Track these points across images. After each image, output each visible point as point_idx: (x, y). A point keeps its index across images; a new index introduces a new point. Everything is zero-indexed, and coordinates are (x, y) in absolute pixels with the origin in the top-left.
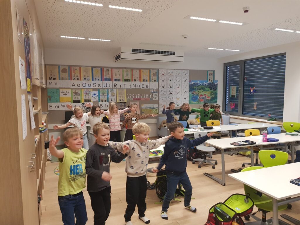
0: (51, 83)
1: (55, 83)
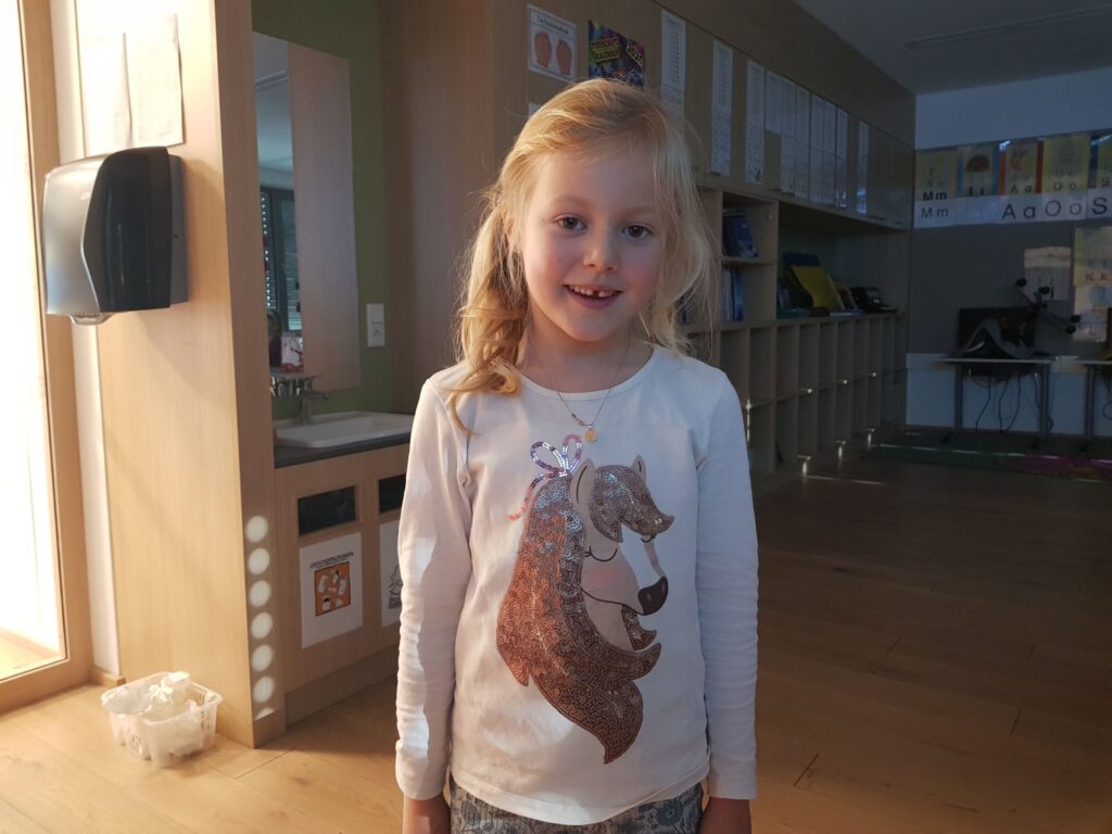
0: (927, 213)
1: (942, 212)
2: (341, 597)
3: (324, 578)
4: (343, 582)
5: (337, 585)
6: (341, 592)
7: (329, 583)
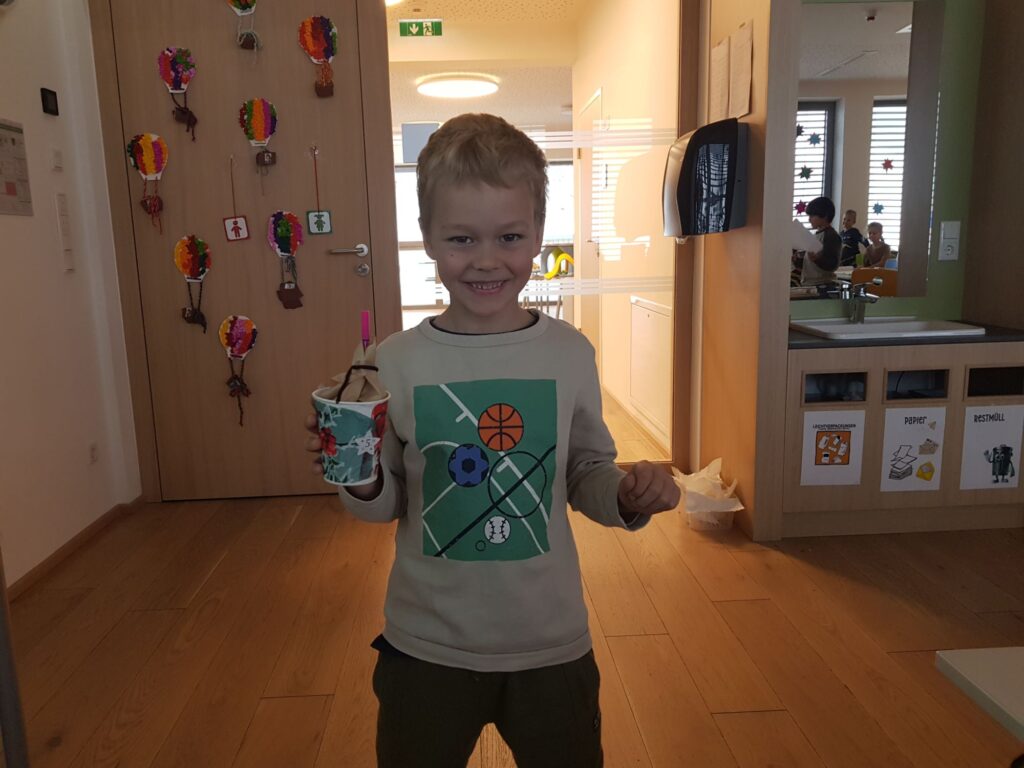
2: (840, 457)
3: (824, 438)
4: (843, 447)
5: (838, 446)
6: (840, 453)
7: (829, 443)
